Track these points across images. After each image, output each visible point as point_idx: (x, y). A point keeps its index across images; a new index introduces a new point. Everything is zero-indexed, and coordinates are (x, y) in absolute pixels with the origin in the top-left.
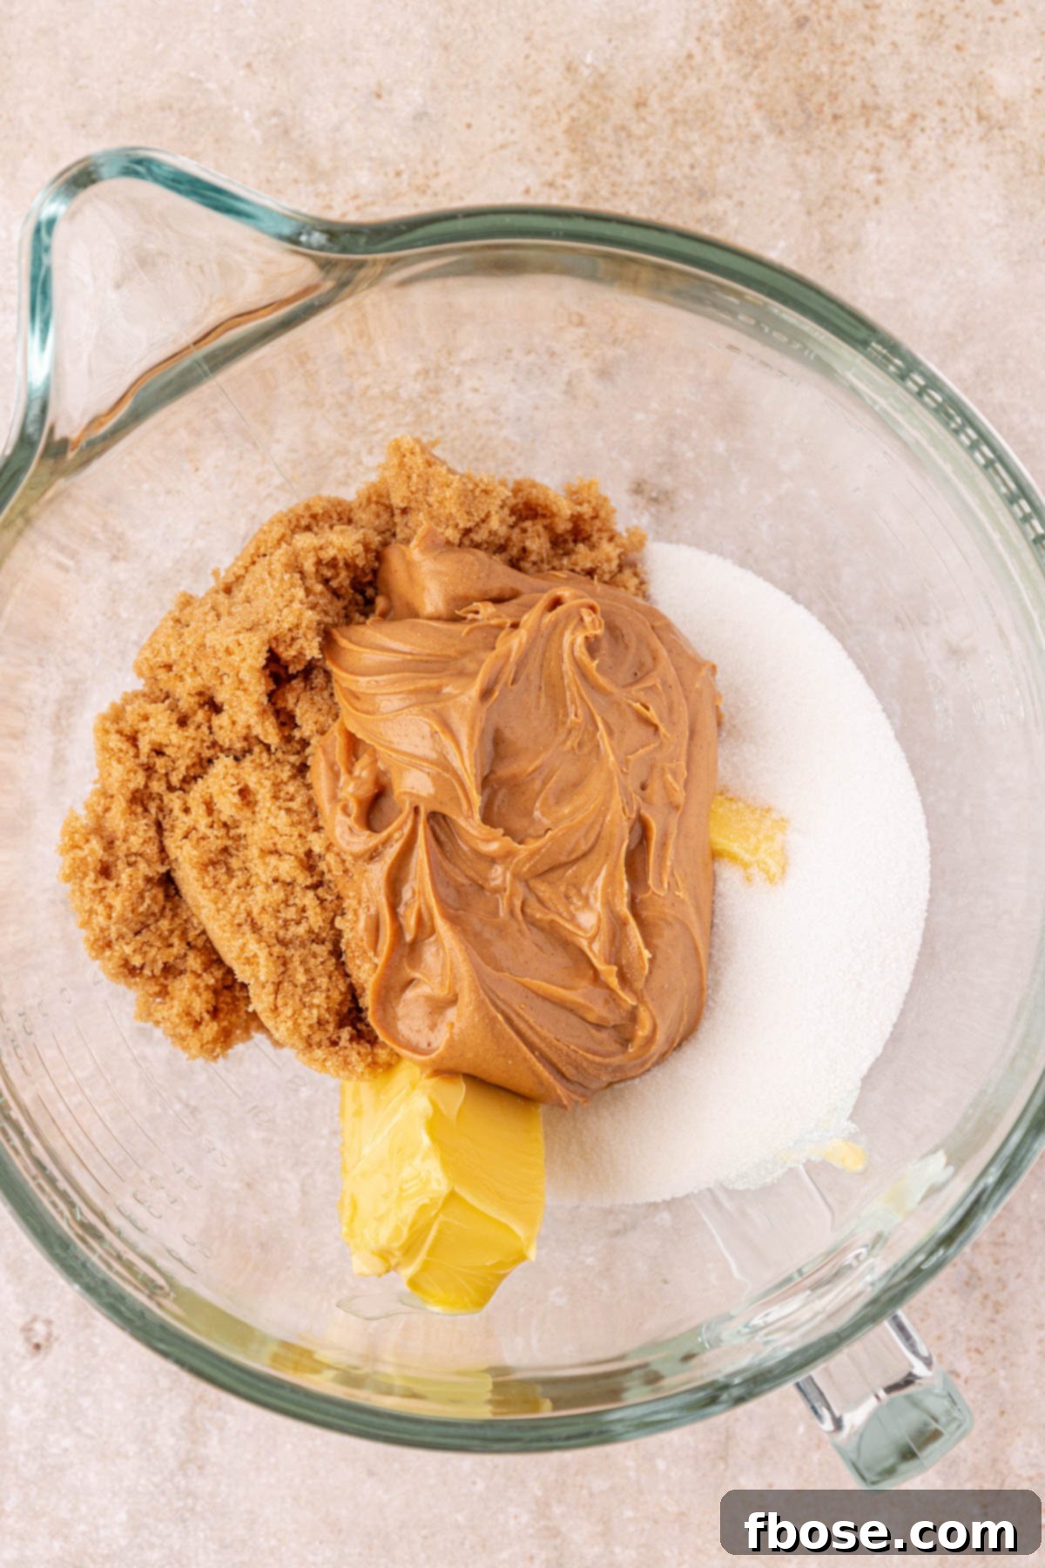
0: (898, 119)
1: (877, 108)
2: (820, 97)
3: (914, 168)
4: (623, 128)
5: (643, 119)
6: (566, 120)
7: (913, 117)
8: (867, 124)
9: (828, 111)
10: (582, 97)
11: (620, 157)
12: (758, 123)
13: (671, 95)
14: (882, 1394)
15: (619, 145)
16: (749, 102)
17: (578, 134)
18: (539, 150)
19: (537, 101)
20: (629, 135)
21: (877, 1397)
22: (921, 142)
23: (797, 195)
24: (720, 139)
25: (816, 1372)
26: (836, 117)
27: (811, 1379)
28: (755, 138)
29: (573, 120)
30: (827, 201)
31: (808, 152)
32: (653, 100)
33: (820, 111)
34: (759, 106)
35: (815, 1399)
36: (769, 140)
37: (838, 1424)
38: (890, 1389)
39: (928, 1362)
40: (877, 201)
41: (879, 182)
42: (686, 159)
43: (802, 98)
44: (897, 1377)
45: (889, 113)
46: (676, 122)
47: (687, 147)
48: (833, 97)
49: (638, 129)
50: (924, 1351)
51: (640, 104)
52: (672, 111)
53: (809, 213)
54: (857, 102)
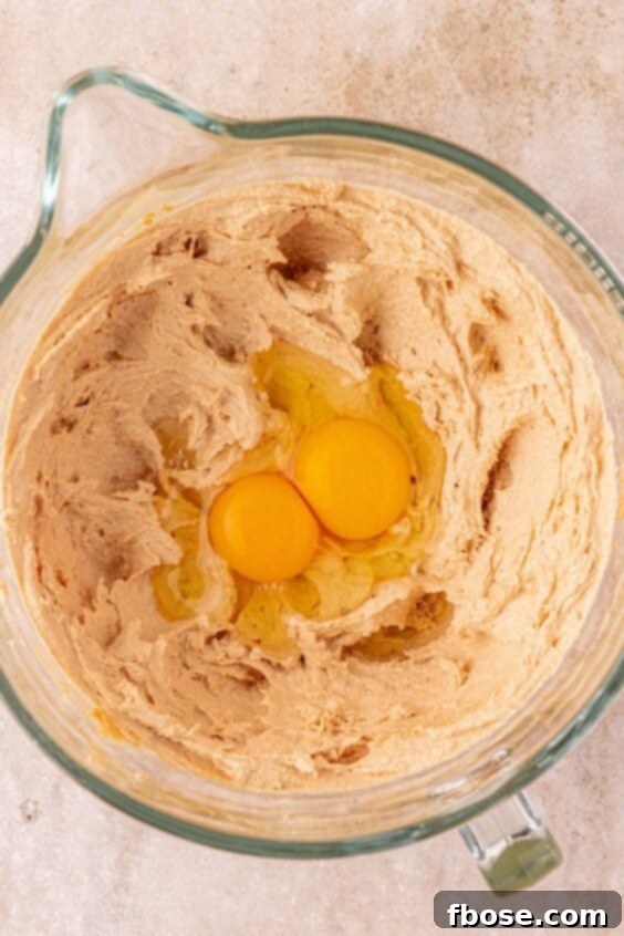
0: (543, 85)
1: (530, 79)
2: (497, 72)
3: (552, 114)
4: (379, 91)
5: (390, 86)
6: (344, 86)
7: (552, 84)
8: (524, 88)
9: (501, 81)
10: (354, 72)
11: (377, 108)
12: (459, 87)
13: (407, 71)
14: (510, 839)
15: (376, 100)
16: (454, 75)
17: (352, 94)
18: (328, 104)
19: (327, 74)
20: (383, 95)
21: (507, 841)
22: (557, 99)
23: (482, 131)
24: (436, 97)
25: (472, 824)
26: (506, 84)
27: (468, 828)
28: (458, 97)
29: (349, 86)
30: (500, 134)
31: (489, 105)
32: (397, 75)
33: (496, 80)
34: (460, 78)
35: (470, 841)
36: (466, 98)
37: (482, 855)
38: (515, 836)
39: (539, 822)
40: (530, 134)
41: (531, 123)
42: (415, 109)
43: (485, 73)
44: (518, 829)
45: (537, 81)
46: (410, 87)
47: (417, 102)
48: (504, 72)
49: (388, 91)
50: (536, 814)
51: (389, 76)
52: (408, 80)
53: (490, 141)
54: (519, 76)
